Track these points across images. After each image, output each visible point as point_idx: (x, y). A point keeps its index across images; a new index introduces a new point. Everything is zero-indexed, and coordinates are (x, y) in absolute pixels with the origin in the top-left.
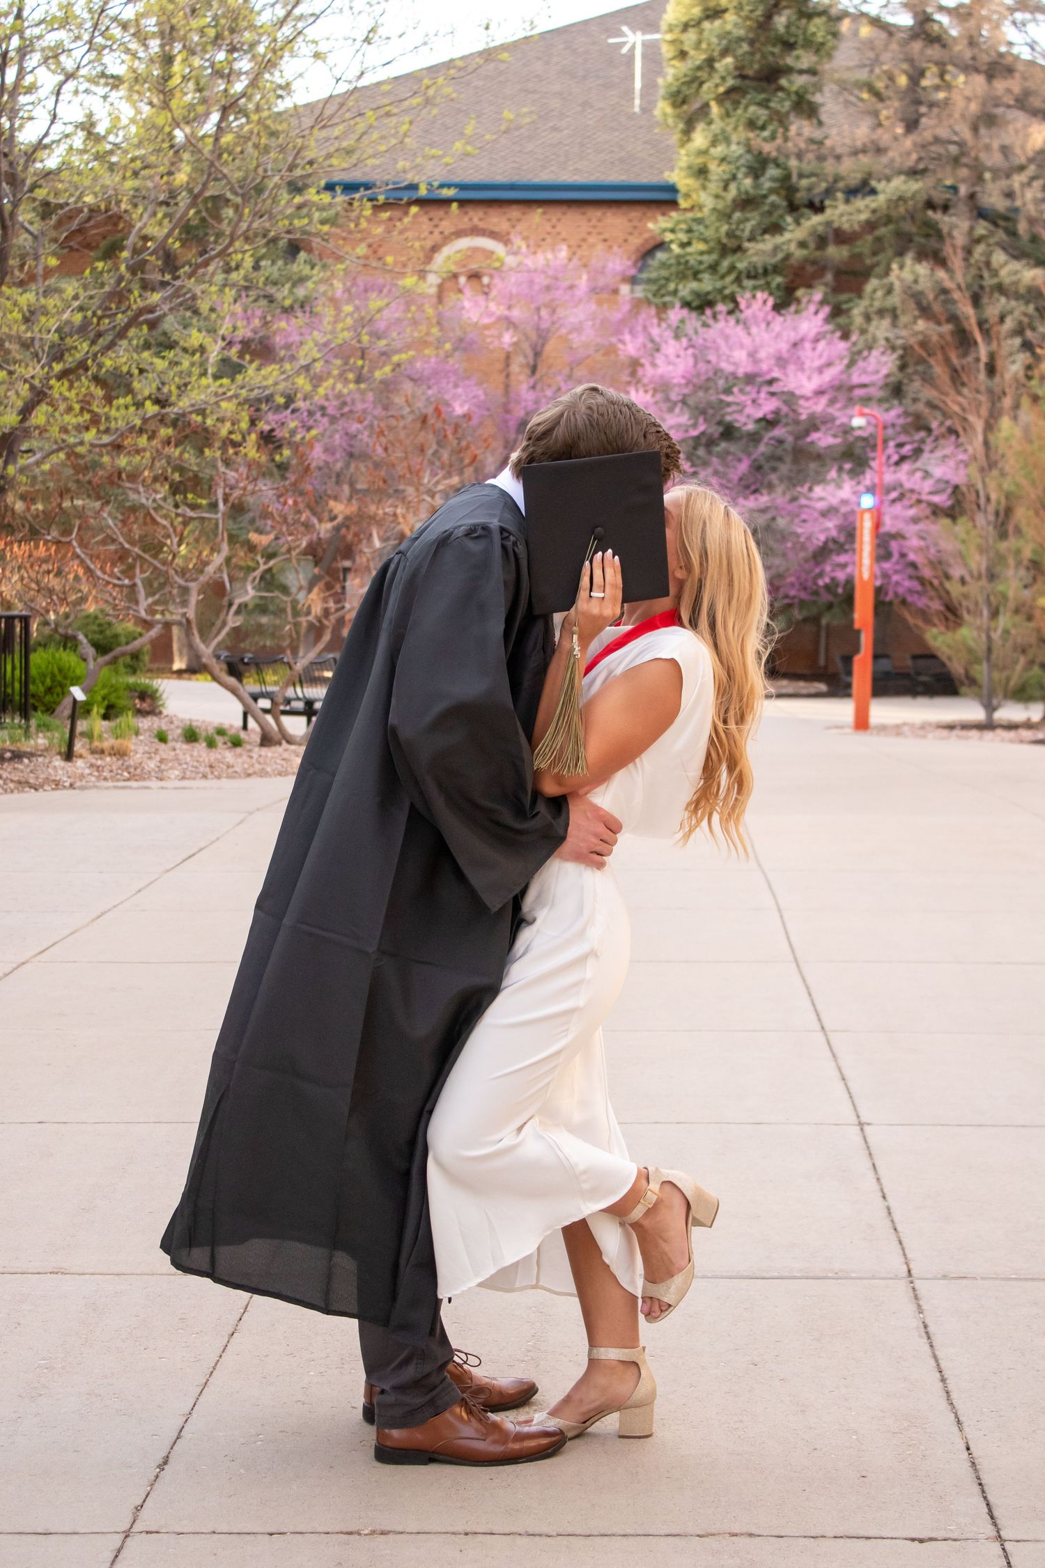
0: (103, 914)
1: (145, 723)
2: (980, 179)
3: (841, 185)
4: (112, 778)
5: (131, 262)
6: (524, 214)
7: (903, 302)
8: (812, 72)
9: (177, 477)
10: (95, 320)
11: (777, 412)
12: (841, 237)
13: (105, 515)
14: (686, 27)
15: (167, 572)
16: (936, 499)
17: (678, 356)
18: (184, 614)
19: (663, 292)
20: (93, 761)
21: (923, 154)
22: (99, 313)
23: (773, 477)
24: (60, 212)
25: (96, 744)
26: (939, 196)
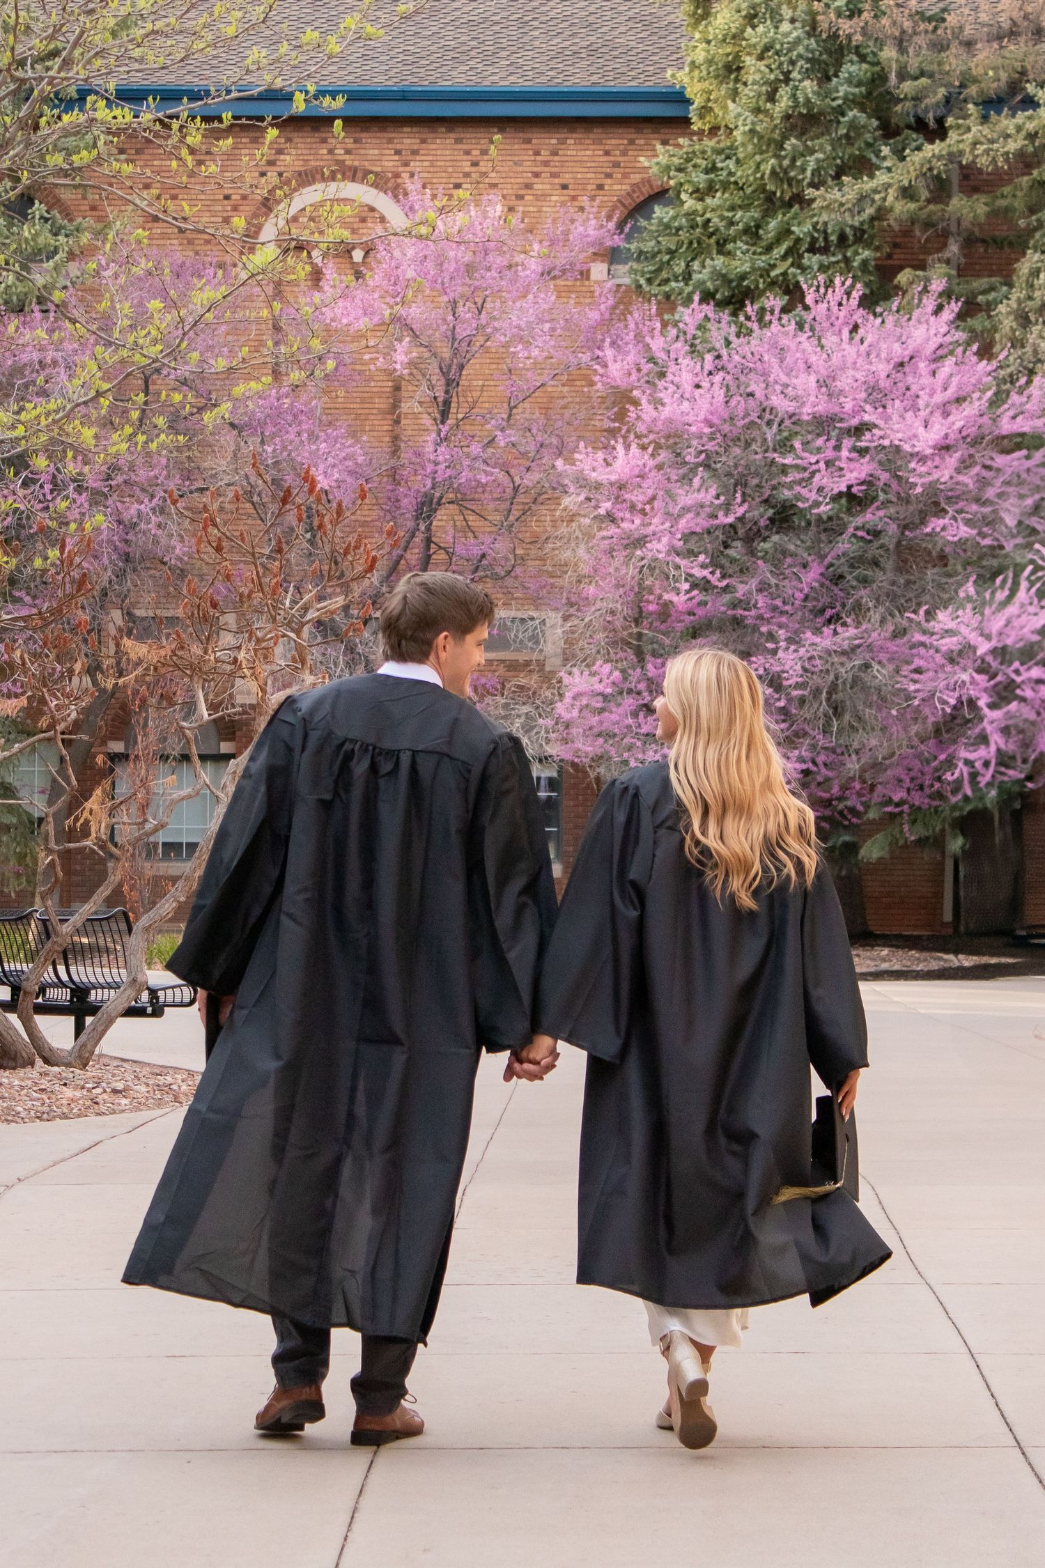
3: (973, 90)
6: (423, 141)
11: (869, 482)
12: (970, 179)
17: (698, 386)
19: (664, 275)
23: (863, 594)
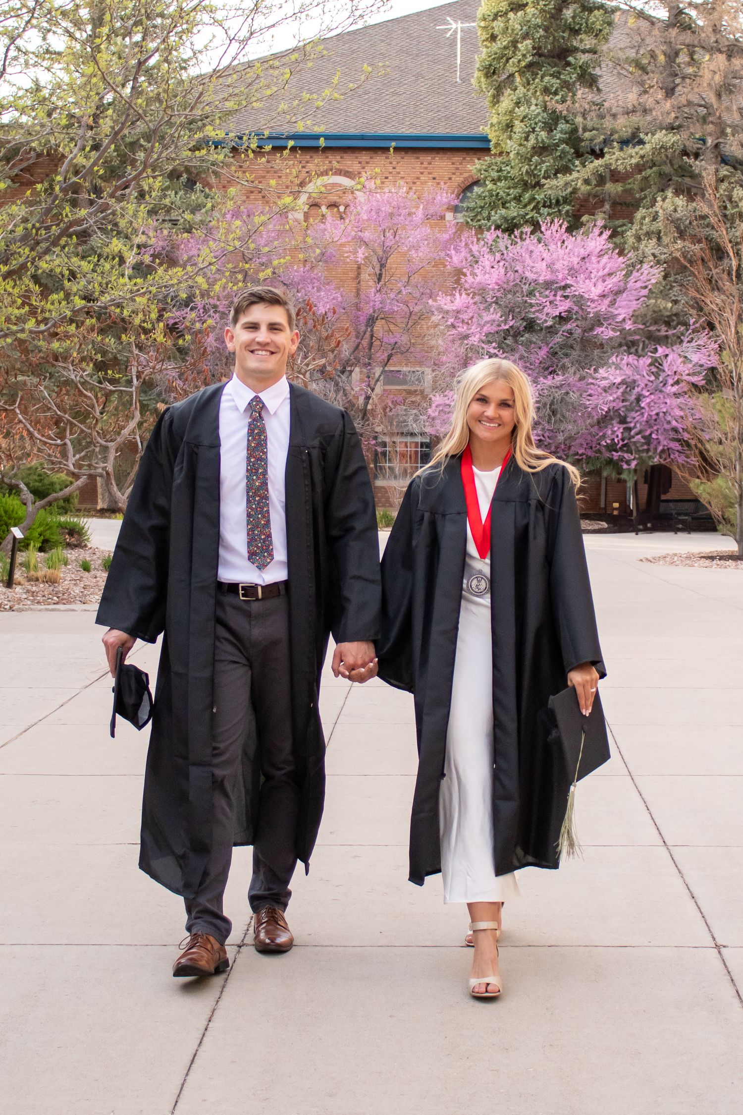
0: (30, 727)
1: (72, 555)
2: (723, 133)
3: (616, 136)
4: (44, 601)
5: (64, 186)
6: (371, 158)
7: (666, 227)
8: (593, 51)
9: (99, 357)
10: (34, 231)
11: (569, 311)
12: (615, 176)
13: (42, 388)
14: (496, 16)
15: (91, 434)
16: (694, 379)
17: (493, 267)
18: (104, 468)
19: (479, 218)
20: (29, 587)
21: (678, 115)
22: (38, 225)
23: (566, 361)
24: (8, 146)
25: (32, 573)
26: (692, 146)
